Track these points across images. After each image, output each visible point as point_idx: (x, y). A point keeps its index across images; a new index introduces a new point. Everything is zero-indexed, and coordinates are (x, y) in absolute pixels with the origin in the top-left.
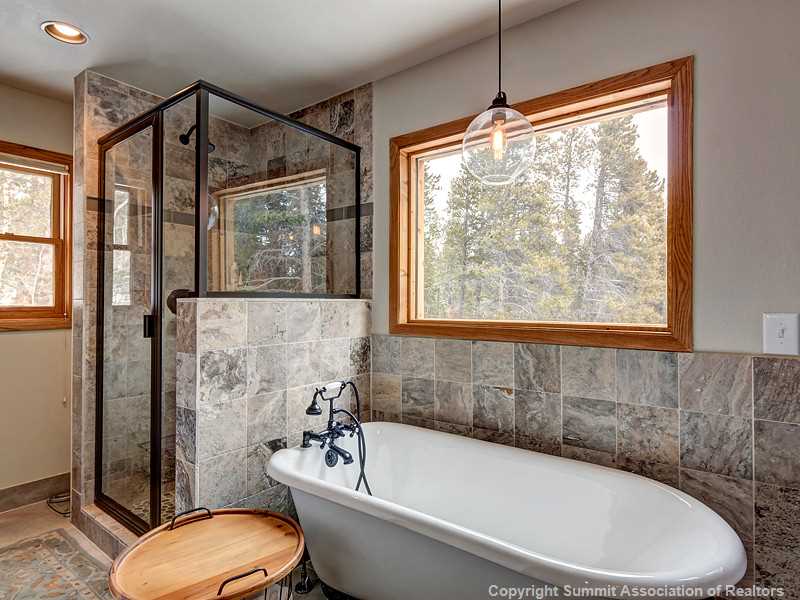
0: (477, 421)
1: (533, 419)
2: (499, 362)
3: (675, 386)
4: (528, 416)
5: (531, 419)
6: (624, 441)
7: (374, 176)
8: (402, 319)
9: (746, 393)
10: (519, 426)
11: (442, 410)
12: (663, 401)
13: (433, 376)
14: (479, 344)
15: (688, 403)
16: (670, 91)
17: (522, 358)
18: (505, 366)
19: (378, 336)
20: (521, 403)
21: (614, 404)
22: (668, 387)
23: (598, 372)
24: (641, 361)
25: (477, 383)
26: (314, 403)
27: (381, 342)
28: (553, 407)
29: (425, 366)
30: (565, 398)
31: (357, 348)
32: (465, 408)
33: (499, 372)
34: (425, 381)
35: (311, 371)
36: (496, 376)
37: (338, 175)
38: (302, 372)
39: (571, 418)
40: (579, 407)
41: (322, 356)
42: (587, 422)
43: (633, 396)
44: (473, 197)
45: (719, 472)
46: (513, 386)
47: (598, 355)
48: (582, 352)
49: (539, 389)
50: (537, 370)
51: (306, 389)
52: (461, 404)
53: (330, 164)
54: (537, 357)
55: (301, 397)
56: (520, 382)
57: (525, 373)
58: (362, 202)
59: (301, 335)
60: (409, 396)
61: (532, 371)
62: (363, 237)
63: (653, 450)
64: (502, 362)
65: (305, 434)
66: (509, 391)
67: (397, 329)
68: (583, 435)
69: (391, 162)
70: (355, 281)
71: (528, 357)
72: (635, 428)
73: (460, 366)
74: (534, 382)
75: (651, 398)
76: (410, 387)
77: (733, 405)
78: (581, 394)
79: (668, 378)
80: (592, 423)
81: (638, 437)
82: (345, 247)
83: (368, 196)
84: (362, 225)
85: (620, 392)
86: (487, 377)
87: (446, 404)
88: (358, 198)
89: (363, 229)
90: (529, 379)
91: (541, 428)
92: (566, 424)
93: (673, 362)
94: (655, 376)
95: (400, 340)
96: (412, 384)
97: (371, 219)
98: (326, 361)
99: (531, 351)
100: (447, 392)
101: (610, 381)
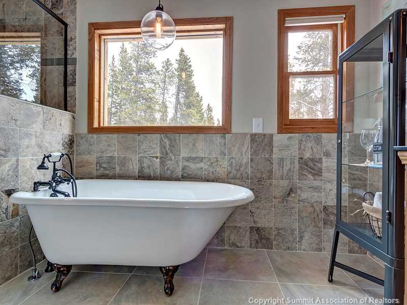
0: (140, 174)
1: (168, 169)
2: (152, 144)
3: (225, 148)
4: (166, 168)
5: (167, 170)
6: (206, 173)
7: (77, 42)
8: (96, 125)
9: (248, 148)
10: (162, 173)
11: (121, 172)
12: (221, 154)
13: (116, 154)
14: (142, 136)
15: (230, 154)
16: (224, 30)
17: (163, 141)
18: (155, 146)
19: (80, 135)
20: (162, 163)
21: (202, 158)
22: (223, 149)
23: (197, 144)
24: (213, 139)
25: (140, 155)
26: (43, 163)
27: (82, 138)
28: (177, 162)
29: (110, 149)
30: (183, 158)
31: (66, 140)
32: (134, 168)
33: (152, 149)
34: (111, 157)
35: (36, 149)
36: (150, 151)
37: (50, 38)
38: (30, 148)
39: (185, 166)
40: (188, 161)
41: (45, 141)
42: (191, 167)
43: (210, 154)
44: (116, 92)
45: (239, 179)
46: (158, 155)
47: (196, 137)
48: (190, 137)
49: (171, 155)
50: (170, 146)
51: (32, 159)
52: (131, 167)
53: (44, 32)
54: (170, 140)
55: (29, 164)
56: (162, 153)
57: (165, 148)
58: (69, 57)
59: (29, 125)
60: (100, 166)
61: (168, 146)
62: (69, 78)
63: (217, 174)
64: (153, 144)
65: (35, 183)
66: (157, 158)
67: (92, 130)
68: (190, 173)
69: (89, 36)
70: (63, 103)
71: (166, 141)
72: (210, 166)
73: (131, 148)
74: (169, 152)
75: (217, 153)
76: (101, 161)
77: (244, 153)
78: (189, 155)
79: (223, 144)
80: (193, 167)
81: (211, 170)
82: (56, 83)
83: (73, 54)
84: (68, 70)
85: (205, 152)
86: (146, 152)
87: (123, 168)
88: (66, 54)
89: (69, 73)
90: (166, 151)
91: (172, 173)
92: (183, 169)
93: (225, 138)
94: (218, 144)
95: (95, 136)
96: (102, 160)
97: (75, 67)
98: (47, 145)
99: (167, 137)
100: (123, 162)
101: (201, 148)
